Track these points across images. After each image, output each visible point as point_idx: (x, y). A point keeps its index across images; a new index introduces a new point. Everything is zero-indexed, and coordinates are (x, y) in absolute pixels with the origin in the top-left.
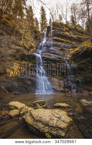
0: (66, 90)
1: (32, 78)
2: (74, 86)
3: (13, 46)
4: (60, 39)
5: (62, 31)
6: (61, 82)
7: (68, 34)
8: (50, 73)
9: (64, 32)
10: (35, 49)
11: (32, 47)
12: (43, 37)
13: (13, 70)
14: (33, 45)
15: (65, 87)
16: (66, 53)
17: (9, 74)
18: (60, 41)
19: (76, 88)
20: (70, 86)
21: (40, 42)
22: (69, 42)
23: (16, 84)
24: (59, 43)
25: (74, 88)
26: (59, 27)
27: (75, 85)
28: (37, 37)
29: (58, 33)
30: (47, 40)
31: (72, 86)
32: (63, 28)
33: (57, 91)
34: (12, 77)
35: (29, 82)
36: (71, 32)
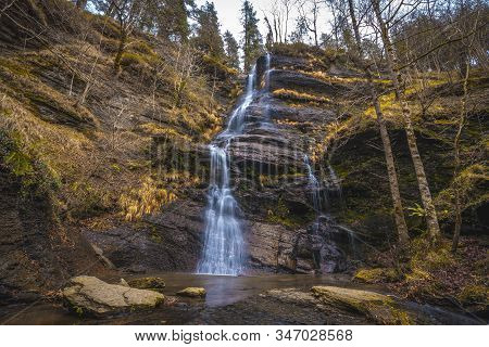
0: (301, 263)
1: (192, 225)
2: (330, 252)
3: (149, 126)
4: (296, 93)
5: (301, 68)
6: (286, 237)
7: (323, 75)
8: (252, 208)
9: (310, 70)
10: (218, 128)
11: (208, 124)
12: (245, 91)
13: (140, 200)
14: (212, 116)
15: (297, 254)
16: (313, 140)
17: (127, 212)
18: (296, 100)
19: (336, 259)
20: (317, 252)
21: (234, 107)
22: (326, 102)
23: (142, 242)
24: (293, 107)
25: (328, 258)
26: (291, 56)
27: (333, 247)
28: (229, 92)
29: (291, 76)
30: (256, 100)
31: (323, 253)
32: (307, 57)
33: (263, 265)
34: (134, 220)
35: (182, 238)
36: (333, 69)
